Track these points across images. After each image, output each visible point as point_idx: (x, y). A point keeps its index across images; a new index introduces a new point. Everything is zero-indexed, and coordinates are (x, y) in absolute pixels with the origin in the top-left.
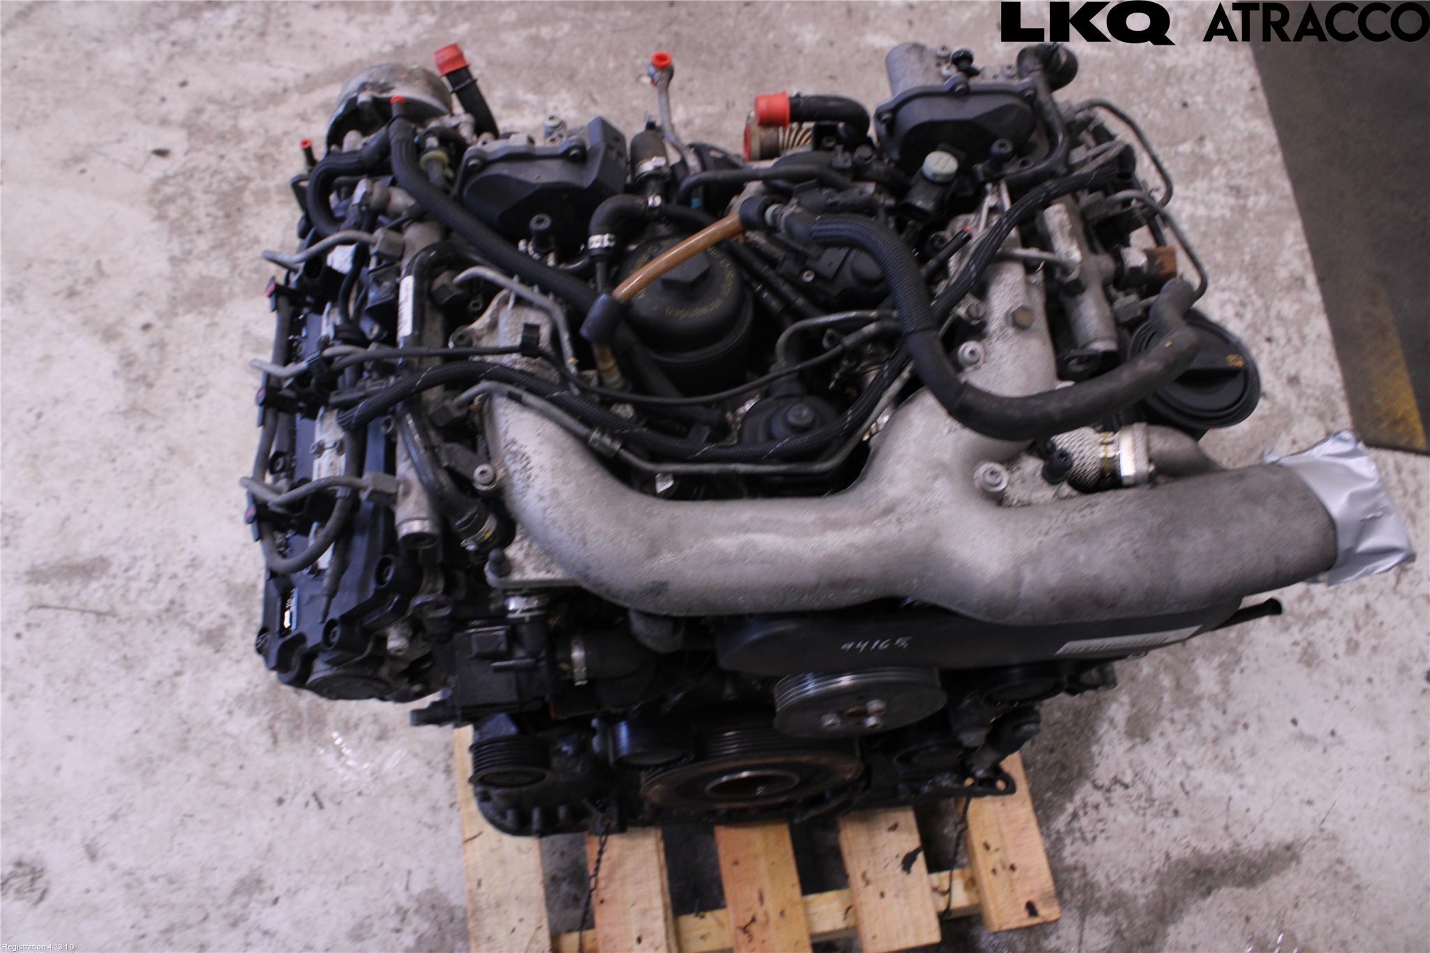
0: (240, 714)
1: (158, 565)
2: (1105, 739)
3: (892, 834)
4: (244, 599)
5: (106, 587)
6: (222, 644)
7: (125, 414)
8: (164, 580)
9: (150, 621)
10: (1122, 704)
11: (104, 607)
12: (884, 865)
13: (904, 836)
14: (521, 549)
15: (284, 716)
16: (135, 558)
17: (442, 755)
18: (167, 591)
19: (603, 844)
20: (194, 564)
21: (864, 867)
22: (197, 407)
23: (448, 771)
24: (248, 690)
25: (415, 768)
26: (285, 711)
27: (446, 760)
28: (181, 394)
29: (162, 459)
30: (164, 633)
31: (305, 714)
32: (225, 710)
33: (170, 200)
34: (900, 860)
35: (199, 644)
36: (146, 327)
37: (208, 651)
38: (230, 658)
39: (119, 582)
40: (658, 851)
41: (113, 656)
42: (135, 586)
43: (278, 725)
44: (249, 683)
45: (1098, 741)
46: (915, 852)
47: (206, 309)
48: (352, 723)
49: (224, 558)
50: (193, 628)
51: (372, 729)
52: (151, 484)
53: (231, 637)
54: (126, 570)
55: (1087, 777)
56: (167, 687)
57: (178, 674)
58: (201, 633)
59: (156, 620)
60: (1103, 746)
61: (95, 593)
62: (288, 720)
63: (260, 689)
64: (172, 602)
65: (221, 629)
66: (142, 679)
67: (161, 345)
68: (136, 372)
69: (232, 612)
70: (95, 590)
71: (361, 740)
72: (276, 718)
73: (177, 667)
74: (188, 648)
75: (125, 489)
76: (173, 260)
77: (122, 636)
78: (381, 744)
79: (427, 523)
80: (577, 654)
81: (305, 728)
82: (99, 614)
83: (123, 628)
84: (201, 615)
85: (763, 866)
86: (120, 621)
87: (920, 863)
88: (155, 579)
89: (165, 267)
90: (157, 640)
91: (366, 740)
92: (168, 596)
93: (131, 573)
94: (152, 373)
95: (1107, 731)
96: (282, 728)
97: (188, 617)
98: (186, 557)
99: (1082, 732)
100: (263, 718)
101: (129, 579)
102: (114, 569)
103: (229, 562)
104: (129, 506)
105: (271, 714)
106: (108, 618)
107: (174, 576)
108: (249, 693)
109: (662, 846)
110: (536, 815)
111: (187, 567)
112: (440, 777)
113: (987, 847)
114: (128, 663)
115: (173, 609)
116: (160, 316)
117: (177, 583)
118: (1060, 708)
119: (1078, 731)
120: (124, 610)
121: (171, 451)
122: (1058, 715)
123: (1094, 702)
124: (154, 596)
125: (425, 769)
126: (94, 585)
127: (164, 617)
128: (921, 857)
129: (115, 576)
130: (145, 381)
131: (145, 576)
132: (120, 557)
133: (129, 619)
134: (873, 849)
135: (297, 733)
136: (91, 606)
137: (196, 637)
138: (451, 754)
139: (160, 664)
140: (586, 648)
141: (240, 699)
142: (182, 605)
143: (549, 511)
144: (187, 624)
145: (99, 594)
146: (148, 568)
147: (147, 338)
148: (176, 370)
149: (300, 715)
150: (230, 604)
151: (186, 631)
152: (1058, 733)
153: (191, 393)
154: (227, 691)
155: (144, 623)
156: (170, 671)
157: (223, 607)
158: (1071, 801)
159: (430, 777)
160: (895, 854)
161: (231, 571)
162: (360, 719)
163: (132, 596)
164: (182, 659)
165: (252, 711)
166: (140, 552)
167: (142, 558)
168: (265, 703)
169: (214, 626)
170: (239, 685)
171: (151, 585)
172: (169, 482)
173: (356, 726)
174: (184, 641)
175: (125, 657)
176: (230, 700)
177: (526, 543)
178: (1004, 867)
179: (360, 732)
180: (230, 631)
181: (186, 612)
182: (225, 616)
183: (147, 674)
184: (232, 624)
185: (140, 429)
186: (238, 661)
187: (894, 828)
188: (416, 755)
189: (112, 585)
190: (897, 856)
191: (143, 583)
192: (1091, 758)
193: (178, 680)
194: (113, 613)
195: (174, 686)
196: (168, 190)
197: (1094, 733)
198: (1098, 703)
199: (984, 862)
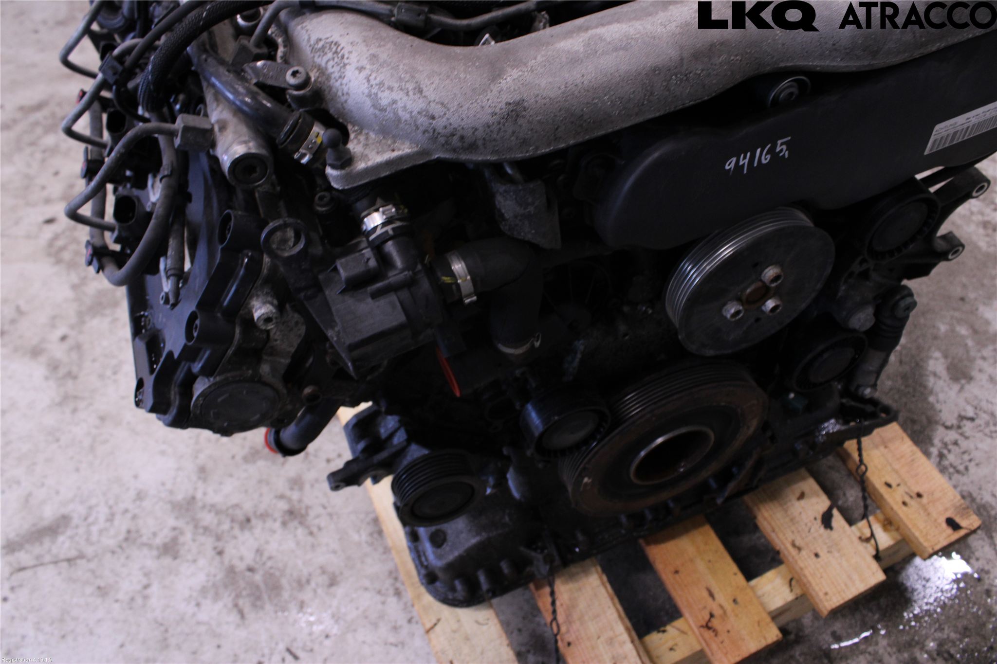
0: (207, 604)
1: (111, 507)
2: (937, 388)
3: (803, 502)
4: (188, 510)
5: (71, 538)
6: (178, 552)
7: (60, 404)
8: (118, 517)
9: (113, 552)
10: (937, 359)
11: (73, 553)
12: (807, 530)
13: (814, 500)
14: (359, 142)
15: (244, 593)
16: (91, 508)
17: (389, 582)
18: (122, 524)
19: (552, 593)
20: (140, 496)
21: (790, 537)
22: (115, 381)
23: (398, 593)
24: (208, 581)
25: (367, 600)
26: (245, 589)
27: (393, 585)
28: (101, 377)
29: (97, 427)
30: (127, 558)
31: (262, 586)
32: (193, 603)
33: (63, 249)
34: (819, 521)
35: (158, 557)
36: (64, 338)
37: (167, 561)
38: (188, 561)
39: (81, 531)
40: (603, 584)
41: (89, 590)
42: (95, 529)
43: (241, 602)
44: (208, 575)
45: (931, 392)
46: (830, 509)
47: (108, 311)
48: (304, 580)
49: (163, 484)
50: (149, 546)
51: (324, 579)
52: (92, 448)
53: (184, 544)
54: (86, 519)
55: (937, 423)
56: (139, 601)
57: (146, 587)
58: (158, 548)
59: (118, 550)
60: (937, 395)
61: (63, 545)
62: (249, 595)
63: (219, 577)
64: (129, 532)
65: (175, 540)
66: (117, 601)
67: (78, 347)
68: (62, 371)
69: (180, 524)
70: (63, 543)
71: (315, 591)
72: (238, 596)
73: (145, 581)
74: (151, 564)
75: (72, 458)
76: (74, 287)
77: (93, 572)
78: (333, 589)
79: (251, 144)
80: (458, 267)
81: (265, 597)
82: (69, 560)
83: (92, 565)
84: (155, 534)
85: (701, 566)
86: (89, 560)
87: (838, 519)
88: (111, 519)
89: (69, 293)
90: (123, 566)
91: (320, 591)
92: (124, 529)
93: (90, 520)
94: (75, 369)
95: (935, 383)
96: (245, 603)
97: (144, 539)
98: (132, 493)
99: (915, 389)
100: (227, 599)
101: (89, 525)
102: (75, 521)
103: (169, 486)
104: (77, 470)
105: (233, 595)
106: (79, 562)
107: (126, 511)
108: (210, 584)
109: (605, 578)
110: (482, 578)
111: (134, 501)
112: (392, 600)
113: (889, 485)
114: (102, 591)
115: (130, 538)
116: (72, 327)
117: (129, 515)
118: (889, 378)
119: (911, 390)
120: (89, 551)
121: (102, 419)
122: (889, 383)
123: (913, 365)
124: (112, 532)
125: (379, 598)
126: (61, 538)
127: (124, 545)
128: (835, 512)
129: (77, 527)
130: (71, 376)
131: (102, 518)
132: (77, 510)
133: (96, 556)
134: (792, 520)
135: (259, 603)
136: (62, 556)
137: (155, 553)
138: (396, 579)
139: (129, 585)
140: (464, 258)
141: (204, 591)
142: (138, 531)
143: (372, 78)
144: (144, 545)
145: (67, 544)
146: (102, 512)
147: (66, 345)
148: (94, 360)
149: (258, 587)
150: (177, 518)
151: (145, 551)
152: (897, 397)
153: (109, 373)
154: (191, 588)
155: (109, 555)
156: (139, 587)
157: (171, 522)
158: (932, 445)
159: (383, 603)
160: (812, 518)
161: (171, 492)
162: (310, 575)
163: (94, 538)
164: (147, 575)
165: (217, 597)
166: (93, 501)
167: (97, 505)
168: (226, 586)
169: (167, 540)
170: (200, 579)
171: (108, 524)
172: (106, 442)
173: (308, 582)
174: (145, 559)
175: (99, 588)
176: (195, 594)
177: (362, 138)
178: (911, 497)
179: (313, 584)
180: (182, 539)
181: (141, 536)
182: (174, 529)
183: (121, 596)
184: (182, 533)
185: (75, 411)
186: (195, 561)
187: (802, 496)
188: (366, 589)
189: (77, 534)
190: (815, 519)
191: (102, 523)
192: (932, 407)
193: (148, 592)
194: (81, 556)
195: (146, 598)
196: (60, 243)
197: (925, 387)
198: (917, 364)
199: (893, 499)
